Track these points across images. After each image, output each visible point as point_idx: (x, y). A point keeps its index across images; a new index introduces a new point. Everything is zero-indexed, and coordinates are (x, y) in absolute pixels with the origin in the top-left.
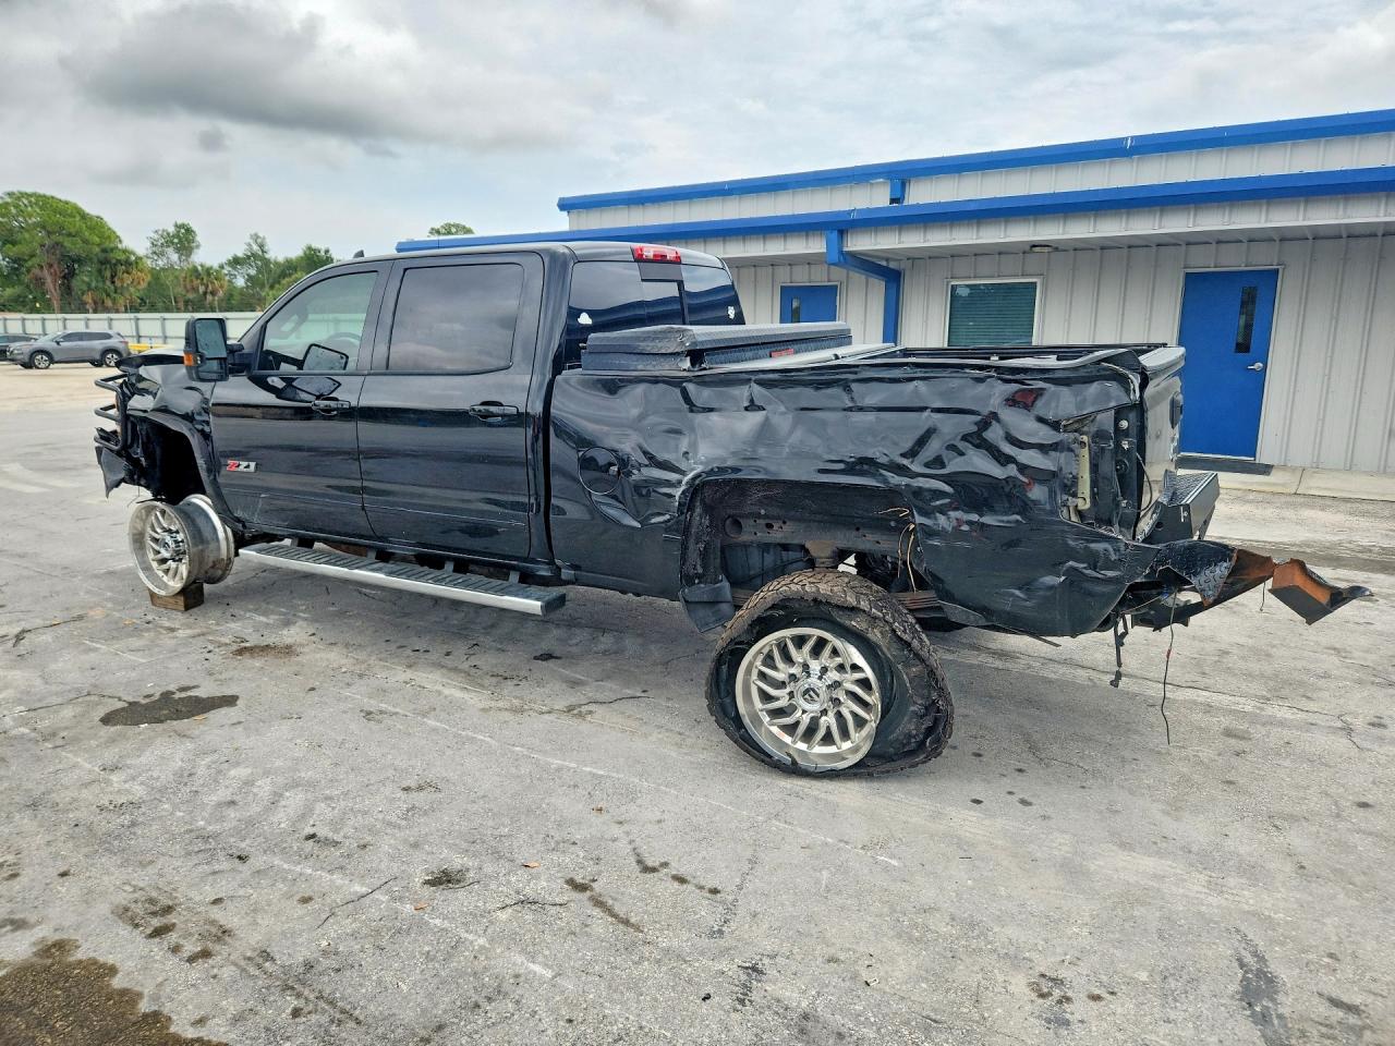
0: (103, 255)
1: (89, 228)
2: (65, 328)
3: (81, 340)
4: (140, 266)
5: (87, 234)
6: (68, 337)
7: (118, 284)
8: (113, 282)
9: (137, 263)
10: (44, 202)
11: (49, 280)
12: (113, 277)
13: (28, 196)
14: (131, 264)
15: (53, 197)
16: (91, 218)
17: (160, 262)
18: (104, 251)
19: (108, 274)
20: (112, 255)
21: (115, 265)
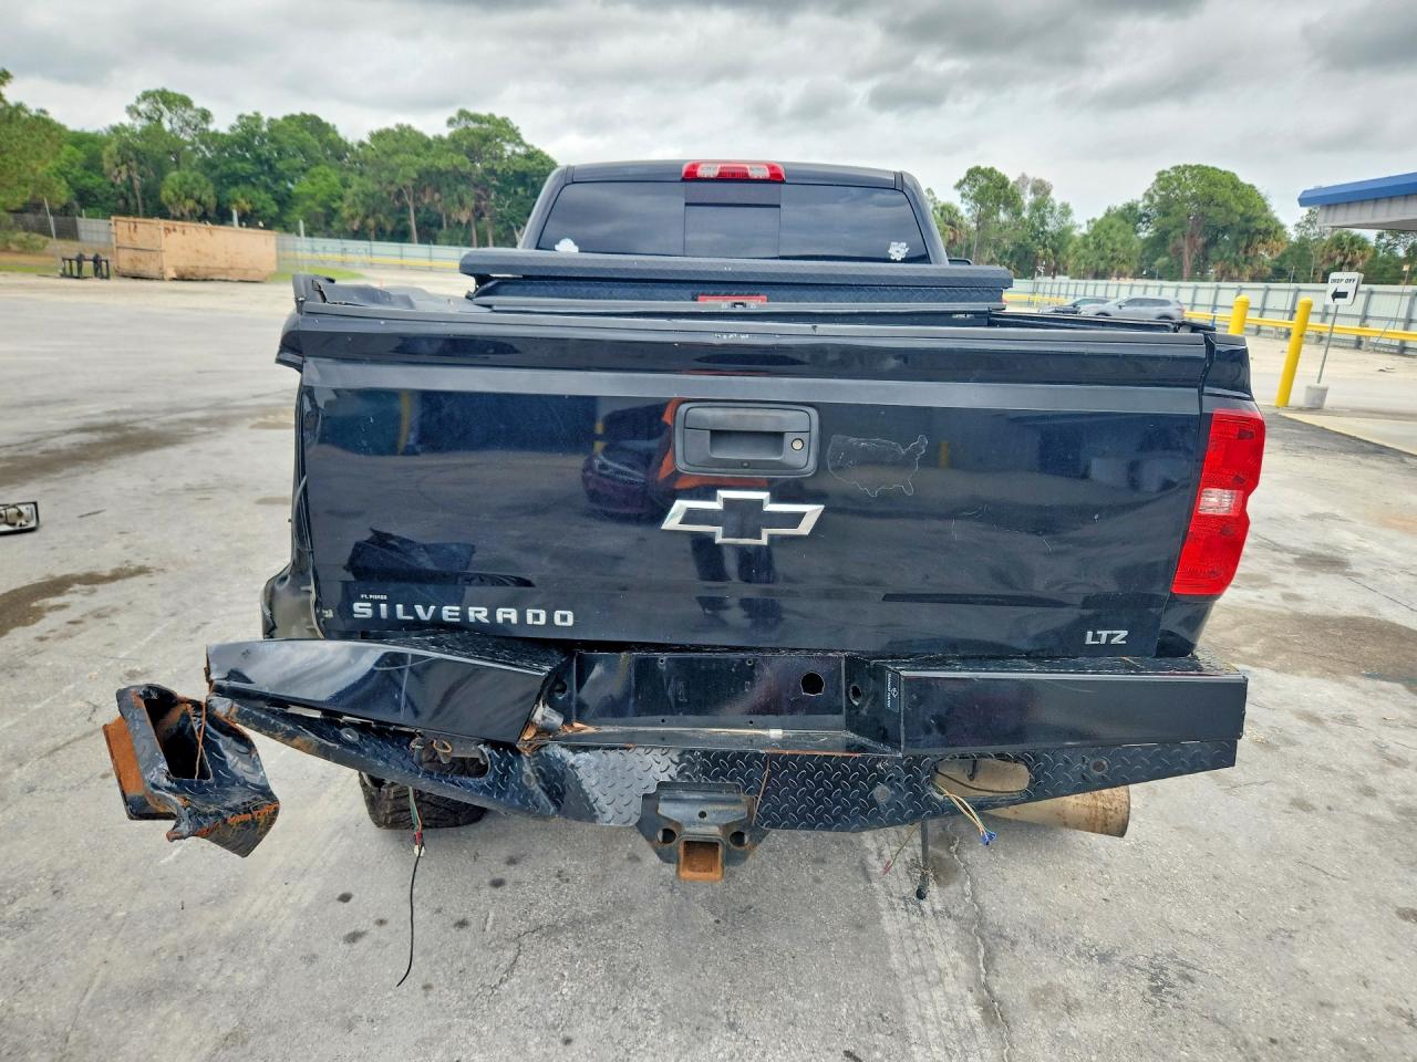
0: (1243, 224)
1: (1239, 198)
2: (1130, 293)
3: (1141, 305)
4: (1278, 236)
5: (1233, 203)
6: (1132, 302)
7: (1251, 253)
8: (1246, 252)
9: (1276, 232)
10: (1202, 173)
11: (1186, 250)
12: (1248, 246)
13: (1191, 168)
14: (1270, 233)
15: (1213, 169)
16: (1243, 186)
17: (1312, 231)
18: (1248, 220)
19: (1244, 244)
20: (1253, 224)
21: (1254, 234)
